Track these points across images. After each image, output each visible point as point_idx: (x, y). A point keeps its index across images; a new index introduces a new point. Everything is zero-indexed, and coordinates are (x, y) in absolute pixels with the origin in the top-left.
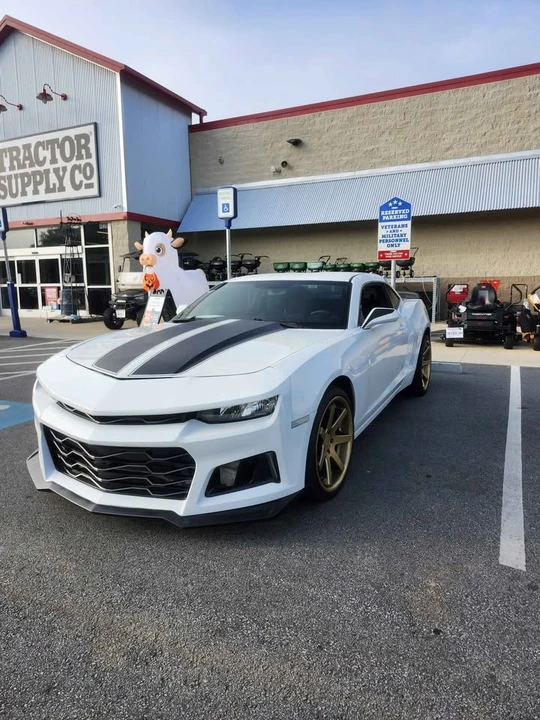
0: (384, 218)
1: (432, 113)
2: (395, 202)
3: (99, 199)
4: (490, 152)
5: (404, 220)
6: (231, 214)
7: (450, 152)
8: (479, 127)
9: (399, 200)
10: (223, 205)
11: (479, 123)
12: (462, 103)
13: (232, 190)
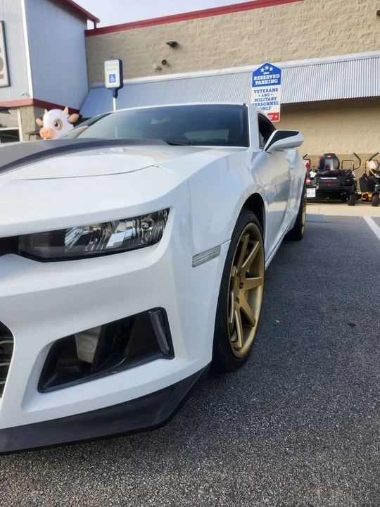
0: (257, 83)
1: (283, 21)
2: (267, 68)
3: (9, 88)
4: (327, 54)
5: (274, 84)
6: (117, 84)
7: (296, 54)
8: (320, 33)
9: (270, 66)
10: (110, 76)
11: (319, 30)
12: (306, 13)
13: (117, 62)
